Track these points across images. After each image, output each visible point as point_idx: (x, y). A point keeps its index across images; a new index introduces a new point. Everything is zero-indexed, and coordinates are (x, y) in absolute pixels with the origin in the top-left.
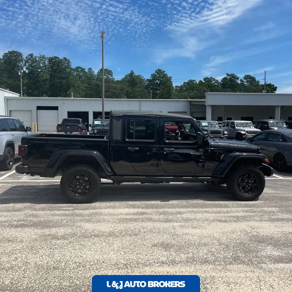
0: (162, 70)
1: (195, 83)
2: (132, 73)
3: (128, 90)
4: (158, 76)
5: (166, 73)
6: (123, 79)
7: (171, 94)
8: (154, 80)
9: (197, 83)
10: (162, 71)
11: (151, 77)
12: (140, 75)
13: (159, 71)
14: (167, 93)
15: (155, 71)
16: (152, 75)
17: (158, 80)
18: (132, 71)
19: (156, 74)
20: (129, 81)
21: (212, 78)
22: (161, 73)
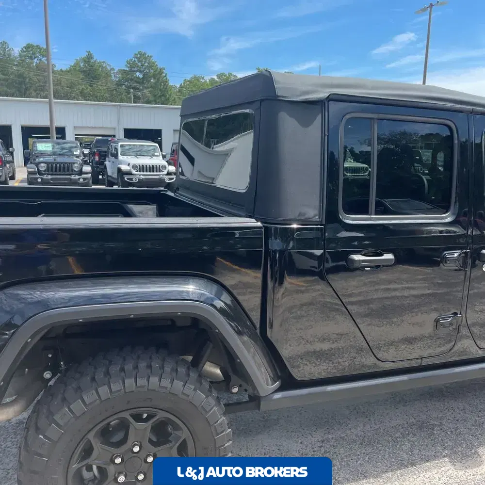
0: (146, 54)
1: (203, 81)
2: (90, 56)
3: (83, 88)
4: (140, 64)
5: (153, 60)
6: (73, 67)
7: (169, 98)
8: (132, 71)
9: (206, 82)
10: (147, 56)
11: (126, 65)
12: (104, 62)
13: (141, 56)
14: (160, 96)
15: (133, 56)
16: (127, 62)
17: (140, 72)
18: (89, 52)
19: (136, 60)
20: (84, 72)
21: (232, 75)
22: (146, 58)
